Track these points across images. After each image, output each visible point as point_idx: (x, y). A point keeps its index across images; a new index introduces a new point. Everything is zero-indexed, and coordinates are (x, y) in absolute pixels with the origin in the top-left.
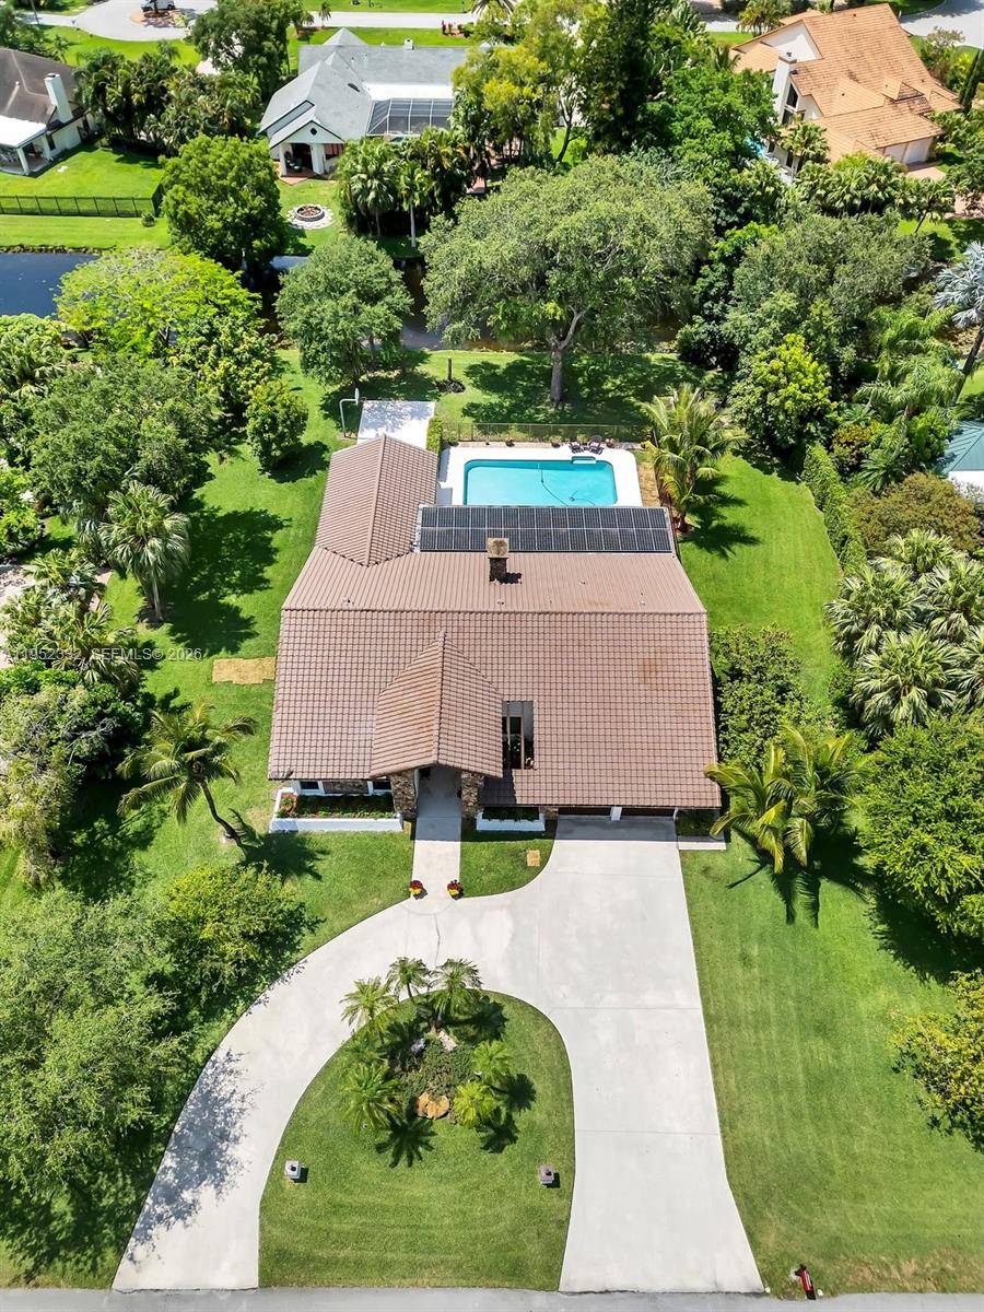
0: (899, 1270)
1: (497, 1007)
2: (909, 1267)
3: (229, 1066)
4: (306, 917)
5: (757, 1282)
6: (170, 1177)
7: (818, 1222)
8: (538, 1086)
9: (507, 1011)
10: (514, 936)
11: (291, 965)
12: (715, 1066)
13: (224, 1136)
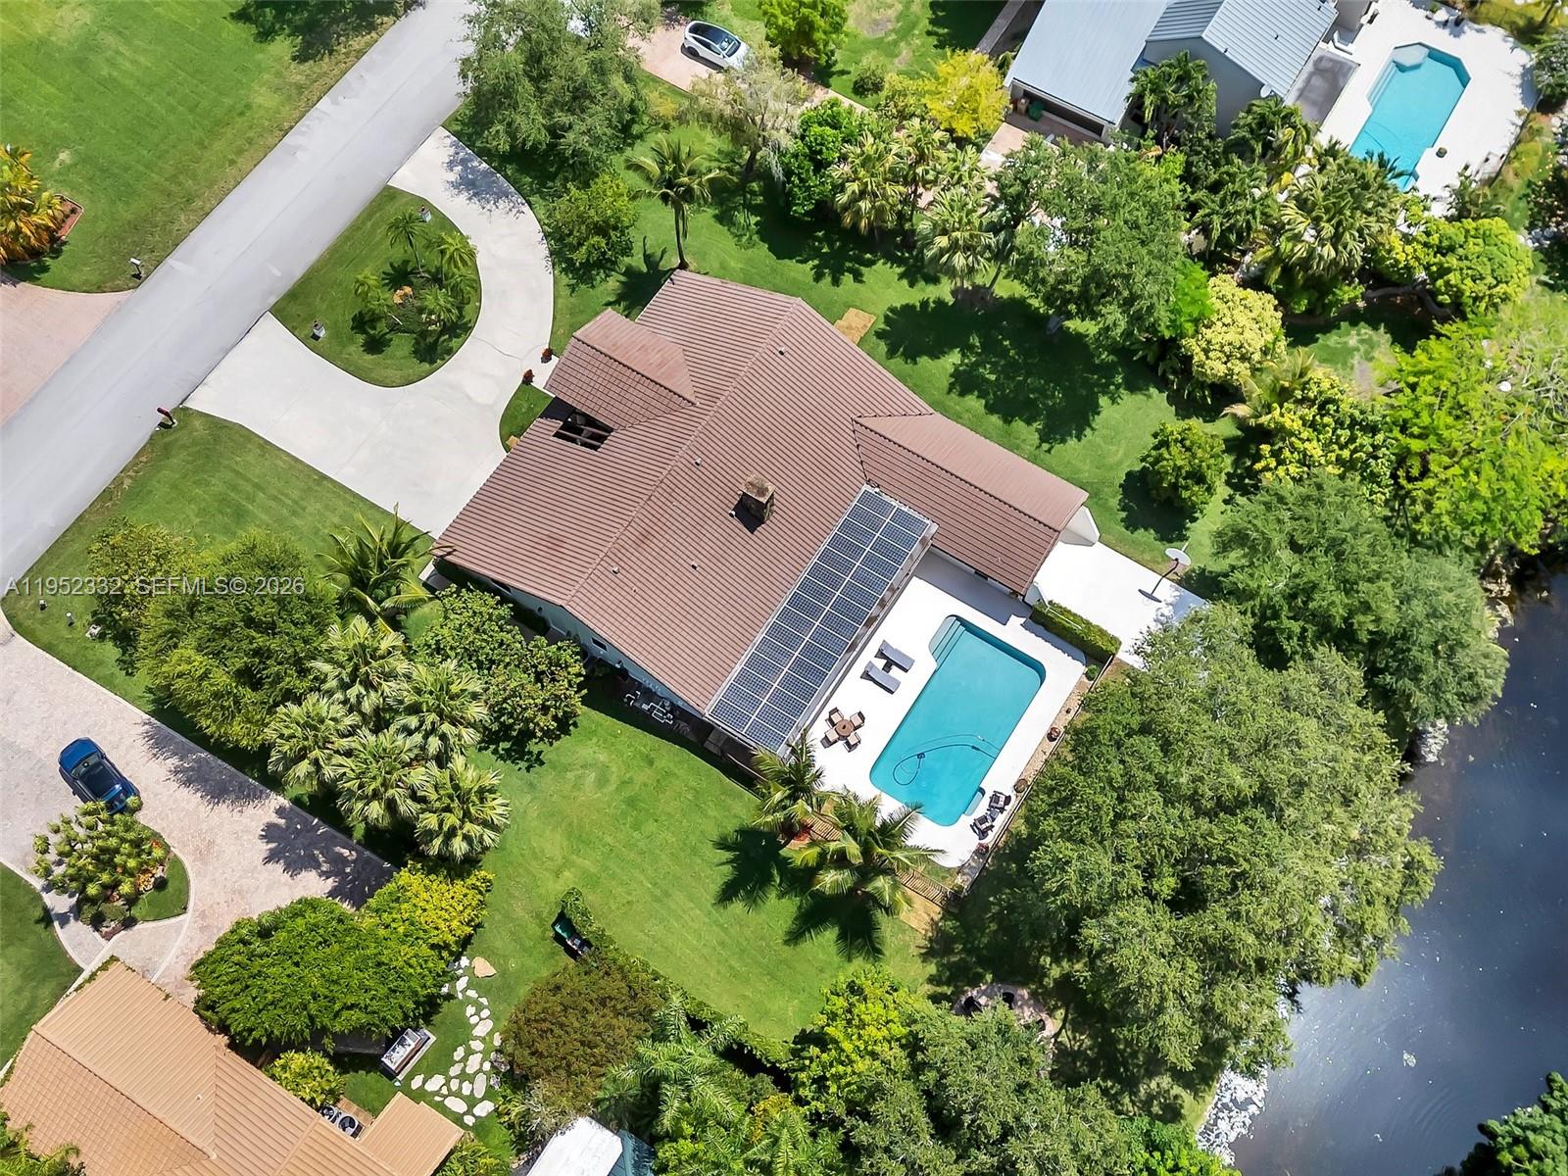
0: (130, 477)
1: (432, 362)
2: (127, 483)
3: (515, 211)
4: (583, 287)
5: (187, 404)
6: (475, 164)
7: (183, 455)
8: (369, 357)
9: (426, 366)
10: (469, 398)
11: (554, 265)
12: (296, 460)
13: (475, 195)
